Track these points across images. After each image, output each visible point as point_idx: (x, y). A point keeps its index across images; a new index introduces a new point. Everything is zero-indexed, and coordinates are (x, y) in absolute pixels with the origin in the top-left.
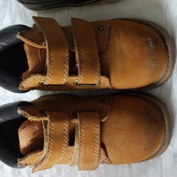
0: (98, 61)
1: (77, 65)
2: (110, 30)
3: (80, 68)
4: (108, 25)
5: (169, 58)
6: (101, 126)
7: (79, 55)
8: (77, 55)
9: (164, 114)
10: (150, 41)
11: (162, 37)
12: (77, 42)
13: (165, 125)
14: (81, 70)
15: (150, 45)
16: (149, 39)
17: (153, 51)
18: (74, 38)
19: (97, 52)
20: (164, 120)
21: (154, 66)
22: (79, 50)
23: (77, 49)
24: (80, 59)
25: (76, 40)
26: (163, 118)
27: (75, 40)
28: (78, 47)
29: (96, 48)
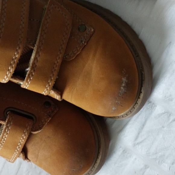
0: (55, 73)
1: (27, 69)
2: (91, 37)
3: (29, 75)
4: (92, 29)
5: (136, 104)
6: (28, 138)
7: (35, 58)
8: (33, 57)
9: (101, 153)
10: (124, 82)
11: (142, 79)
12: (40, 41)
13: (96, 162)
14: (29, 77)
15: (121, 87)
16: (124, 79)
17: (120, 94)
18: (40, 33)
19: (60, 61)
20: (97, 158)
21: (113, 109)
22: (37, 53)
23: (36, 50)
24: (33, 64)
25: (40, 37)
26: (98, 155)
27: (39, 35)
28: (39, 47)
29: (60, 56)
